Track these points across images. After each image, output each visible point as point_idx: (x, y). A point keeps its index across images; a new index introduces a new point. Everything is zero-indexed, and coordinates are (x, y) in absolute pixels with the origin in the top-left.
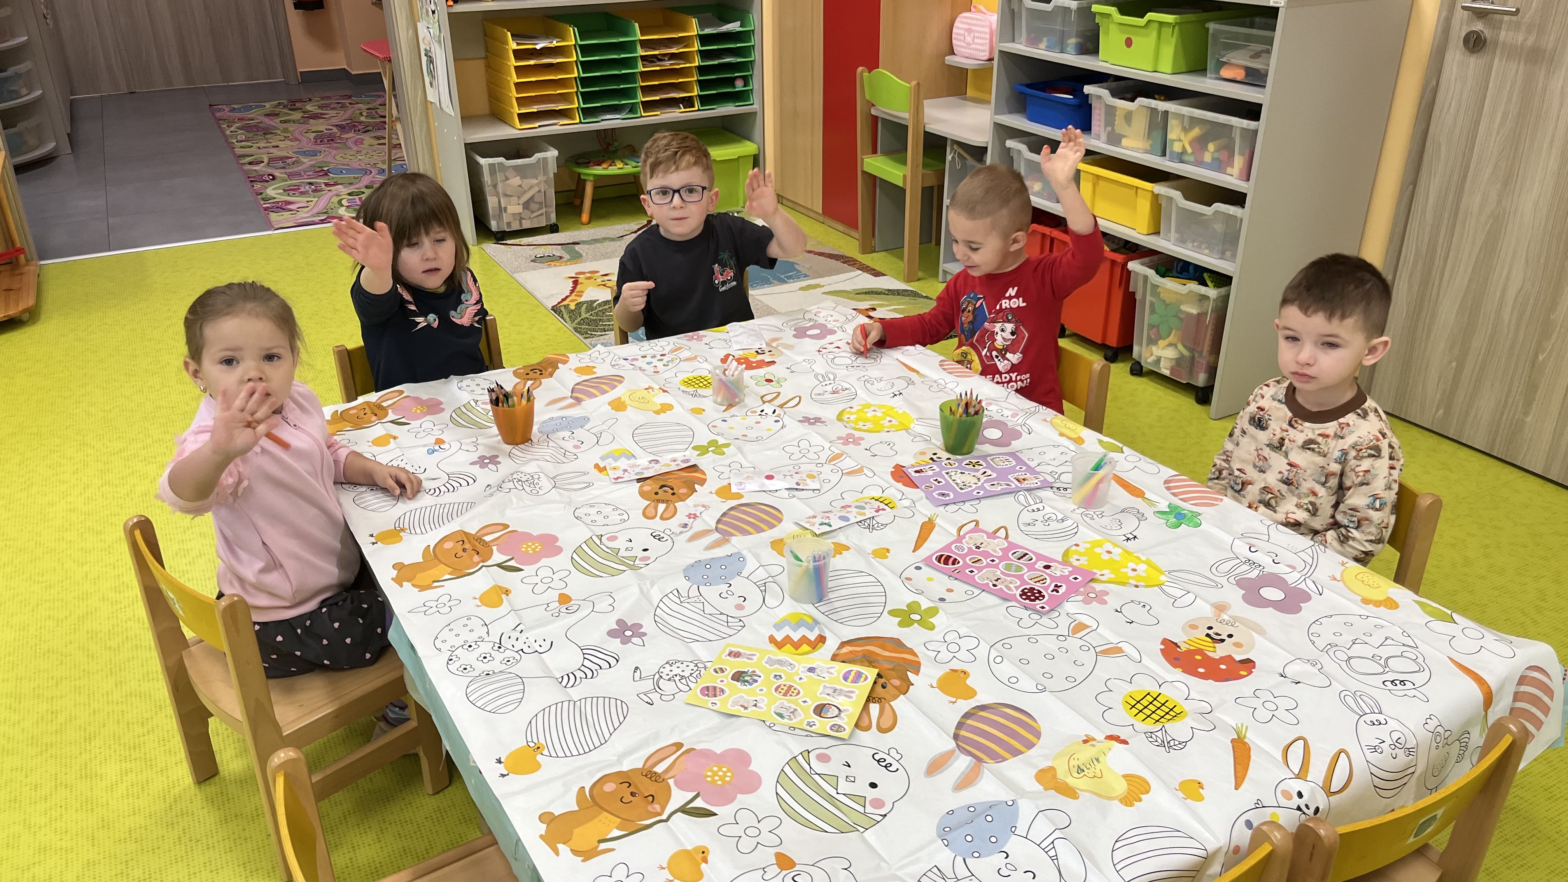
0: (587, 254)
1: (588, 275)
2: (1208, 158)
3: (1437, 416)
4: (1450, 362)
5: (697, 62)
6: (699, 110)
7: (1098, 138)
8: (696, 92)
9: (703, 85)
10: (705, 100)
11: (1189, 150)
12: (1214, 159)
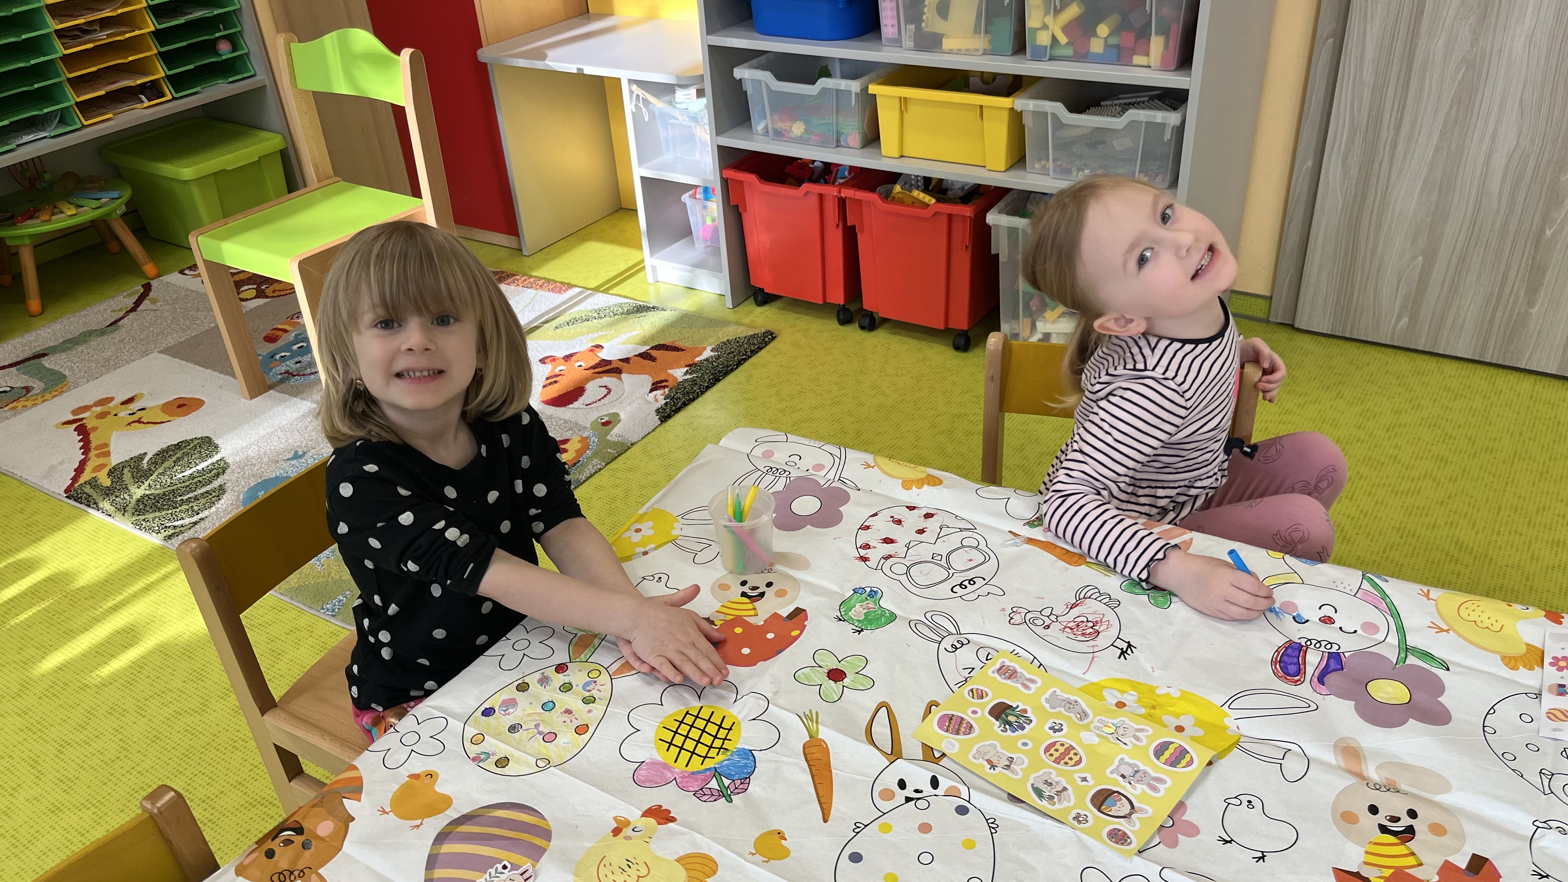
0: (72, 370)
1: (98, 409)
2: (1096, 46)
3: (1398, 327)
4: (1414, 258)
5: (150, 25)
6: (174, 99)
7: (897, 42)
8: (160, 72)
9: (168, 58)
10: (179, 82)
11: (1063, 39)
12: (1107, 46)
